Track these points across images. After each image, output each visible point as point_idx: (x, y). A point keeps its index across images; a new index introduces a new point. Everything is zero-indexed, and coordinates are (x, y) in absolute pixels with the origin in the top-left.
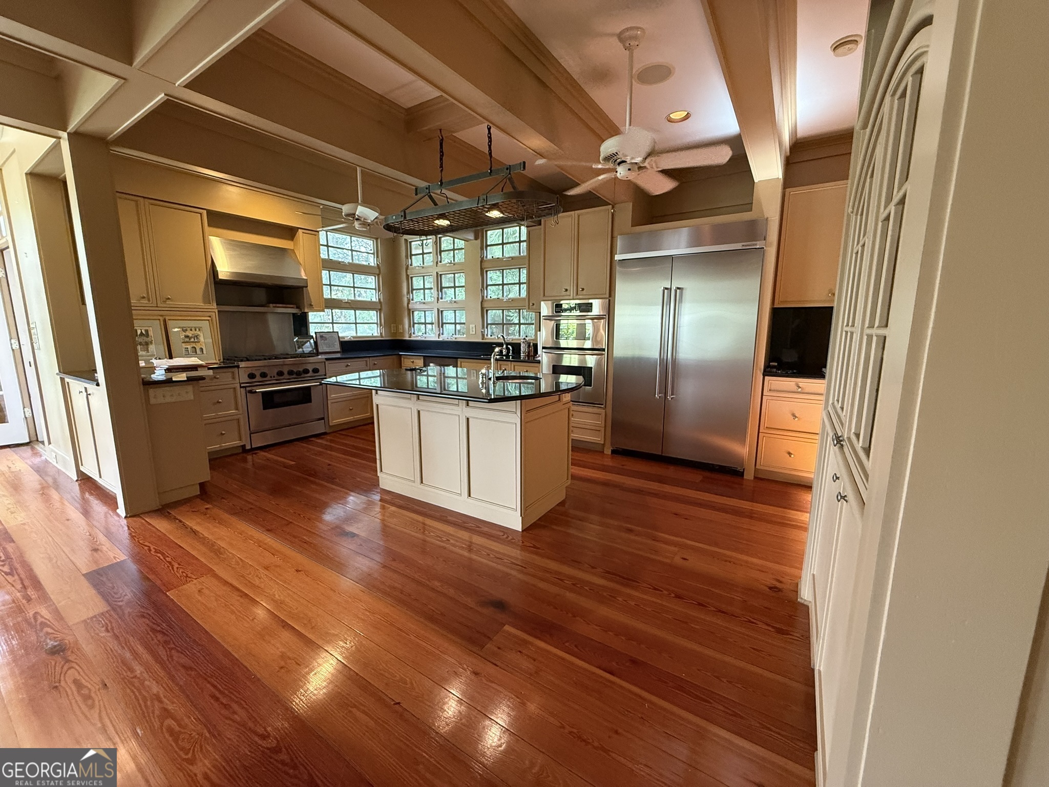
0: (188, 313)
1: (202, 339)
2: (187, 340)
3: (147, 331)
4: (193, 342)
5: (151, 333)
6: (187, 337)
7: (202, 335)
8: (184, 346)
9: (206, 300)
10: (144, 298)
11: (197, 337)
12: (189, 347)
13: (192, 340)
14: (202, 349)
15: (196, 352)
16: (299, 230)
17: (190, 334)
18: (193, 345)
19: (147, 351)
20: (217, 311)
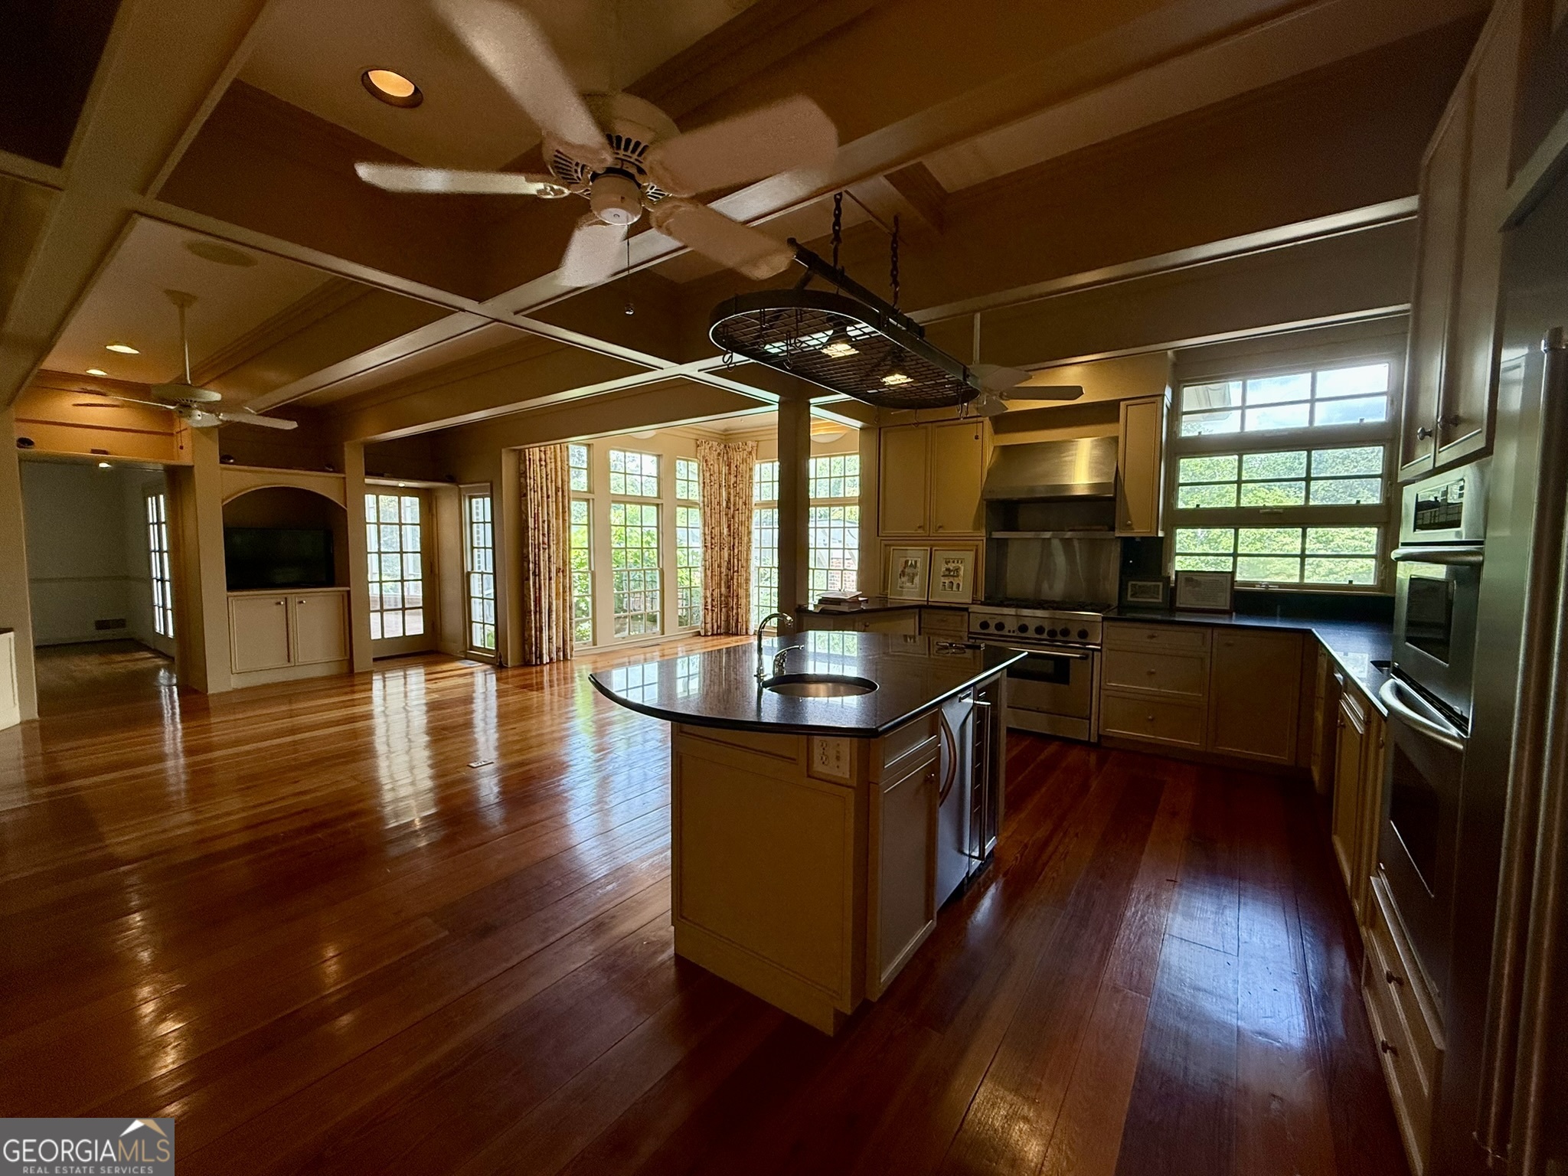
0: (956, 543)
1: (961, 573)
2: (947, 573)
3: (916, 562)
4: (952, 576)
5: (918, 564)
6: (948, 570)
7: (962, 568)
8: (943, 579)
9: (976, 528)
10: (920, 527)
11: (957, 570)
12: (947, 582)
13: (952, 573)
14: (958, 585)
15: (953, 588)
16: (1122, 403)
17: (951, 566)
18: (951, 579)
19: (912, 582)
20: (985, 539)
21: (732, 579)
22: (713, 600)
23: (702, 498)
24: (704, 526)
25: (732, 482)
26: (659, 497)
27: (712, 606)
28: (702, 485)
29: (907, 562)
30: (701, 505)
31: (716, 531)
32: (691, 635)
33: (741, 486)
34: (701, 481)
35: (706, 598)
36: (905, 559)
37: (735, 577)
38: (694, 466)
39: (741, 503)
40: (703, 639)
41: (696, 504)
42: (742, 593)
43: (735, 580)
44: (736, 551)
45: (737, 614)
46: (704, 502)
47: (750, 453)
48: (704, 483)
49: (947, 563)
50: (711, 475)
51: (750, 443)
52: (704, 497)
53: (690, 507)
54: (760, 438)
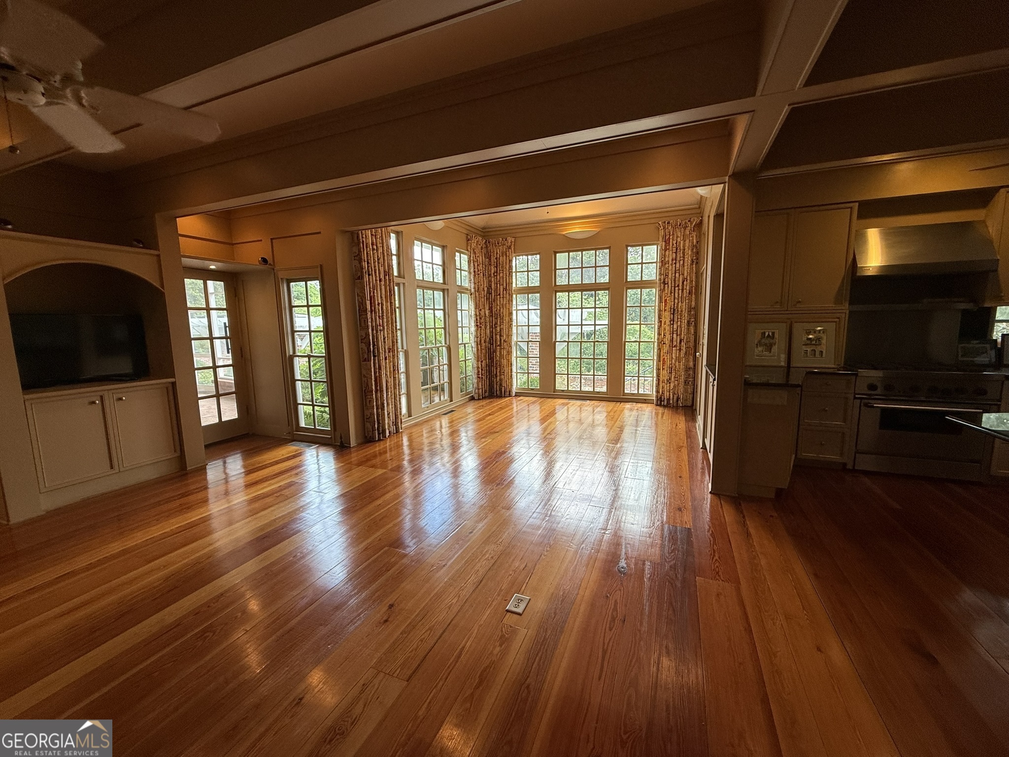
0: (816, 314)
1: (824, 342)
2: (809, 342)
3: (773, 333)
4: (814, 344)
5: (776, 336)
6: (809, 339)
7: (825, 337)
8: (804, 348)
9: (838, 300)
10: (777, 302)
11: (819, 339)
12: (809, 350)
13: (814, 342)
14: (822, 352)
15: (815, 355)
17: (813, 336)
18: (813, 348)
19: (770, 352)
20: (848, 312)
21: (495, 351)
22: (482, 370)
23: (473, 286)
24: (476, 309)
25: (493, 272)
26: (444, 283)
27: (482, 375)
28: (473, 273)
29: (764, 333)
30: (473, 290)
31: (482, 313)
32: (468, 400)
33: (501, 275)
34: (472, 270)
35: (478, 368)
36: (762, 331)
37: (498, 350)
38: (465, 257)
39: (502, 290)
40: (477, 402)
41: (467, 289)
42: (504, 362)
43: (498, 353)
44: (498, 329)
45: (501, 380)
46: (475, 288)
47: (510, 247)
48: (475, 272)
49: (809, 333)
50: (478, 265)
51: (510, 239)
52: (475, 284)
53: (463, 293)
54: (518, 235)
